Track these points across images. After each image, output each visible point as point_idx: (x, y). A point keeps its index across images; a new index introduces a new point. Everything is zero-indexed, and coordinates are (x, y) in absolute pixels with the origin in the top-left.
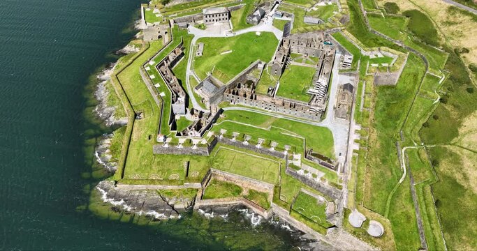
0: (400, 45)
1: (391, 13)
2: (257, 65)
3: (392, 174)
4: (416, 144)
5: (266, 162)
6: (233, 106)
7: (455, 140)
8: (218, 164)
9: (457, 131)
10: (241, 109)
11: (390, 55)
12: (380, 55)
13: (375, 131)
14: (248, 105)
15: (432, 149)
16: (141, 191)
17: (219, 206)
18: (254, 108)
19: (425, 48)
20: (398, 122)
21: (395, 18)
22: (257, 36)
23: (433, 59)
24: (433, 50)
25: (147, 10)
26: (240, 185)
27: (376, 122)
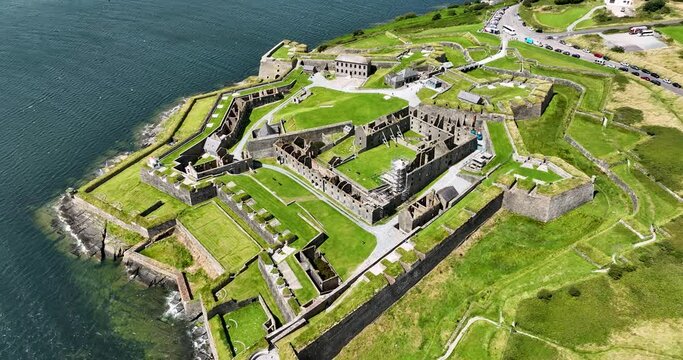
0: (603, 169)
1: (622, 122)
2: (343, 126)
3: (421, 348)
4: (502, 320)
5: (247, 241)
6: (277, 165)
7: (592, 347)
8: (189, 218)
9: (606, 334)
10: (284, 172)
11: (560, 171)
12: (543, 168)
13: (451, 272)
14: (295, 170)
15: (521, 339)
16: (92, 215)
17: (149, 270)
18: (301, 178)
19: (649, 186)
20: (504, 277)
21: (623, 130)
22: (384, 100)
23: (652, 206)
24: (663, 194)
25: (286, 46)
26: (195, 256)
27: (462, 261)
